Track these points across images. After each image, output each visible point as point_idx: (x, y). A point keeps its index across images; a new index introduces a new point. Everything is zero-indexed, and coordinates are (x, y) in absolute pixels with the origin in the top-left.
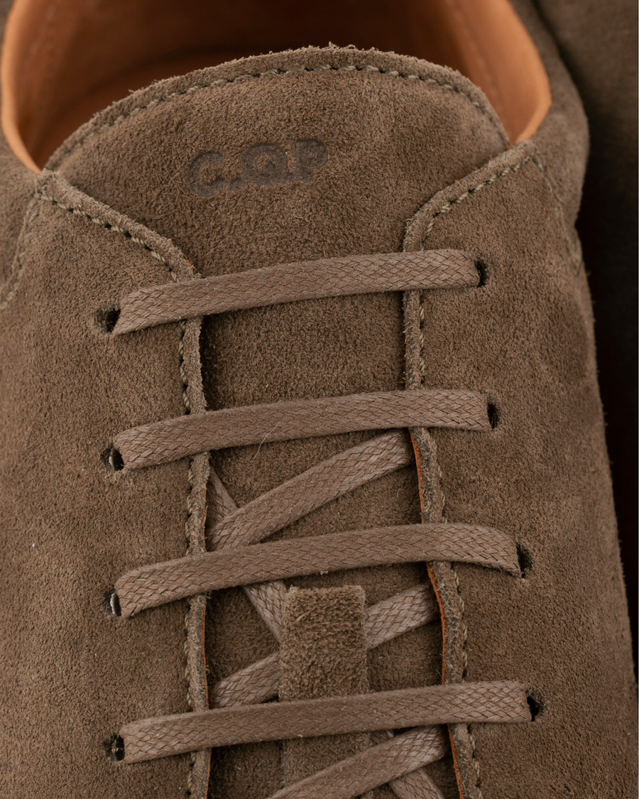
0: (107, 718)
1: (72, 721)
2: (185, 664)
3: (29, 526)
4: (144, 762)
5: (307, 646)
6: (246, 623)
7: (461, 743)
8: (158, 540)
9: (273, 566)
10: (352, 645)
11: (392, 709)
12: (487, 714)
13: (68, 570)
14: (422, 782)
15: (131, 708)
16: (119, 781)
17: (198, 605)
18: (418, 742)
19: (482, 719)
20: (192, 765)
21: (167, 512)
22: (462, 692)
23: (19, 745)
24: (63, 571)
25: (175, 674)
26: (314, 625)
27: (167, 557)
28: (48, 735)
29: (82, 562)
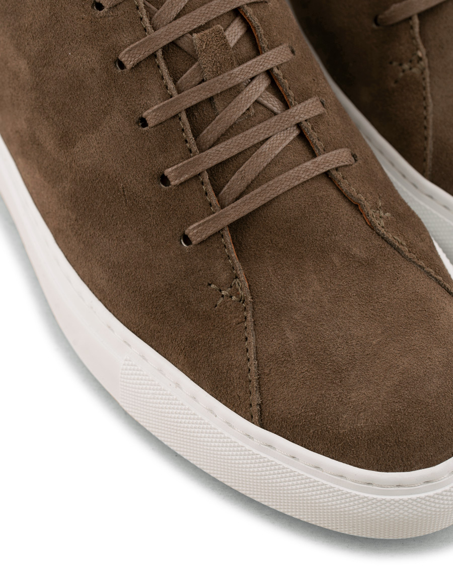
0: (134, 112)
1: (118, 118)
2: (162, 78)
3: (63, 47)
4: (160, 124)
5: (211, 55)
6: (179, 55)
7: (277, 74)
8: (132, 33)
9: (184, 28)
10: (227, 49)
11: (249, 69)
12: (282, 60)
13: (93, 58)
14: (267, 95)
15: (145, 105)
16: (149, 136)
17: (160, 54)
18: (261, 80)
19: (281, 63)
20: (180, 119)
21: (131, 20)
22: (271, 54)
23: (93, 137)
24: (90, 59)
25: (160, 84)
26: (210, 46)
27: (139, 39)
28: (108, 128)
29: (99, 53)
